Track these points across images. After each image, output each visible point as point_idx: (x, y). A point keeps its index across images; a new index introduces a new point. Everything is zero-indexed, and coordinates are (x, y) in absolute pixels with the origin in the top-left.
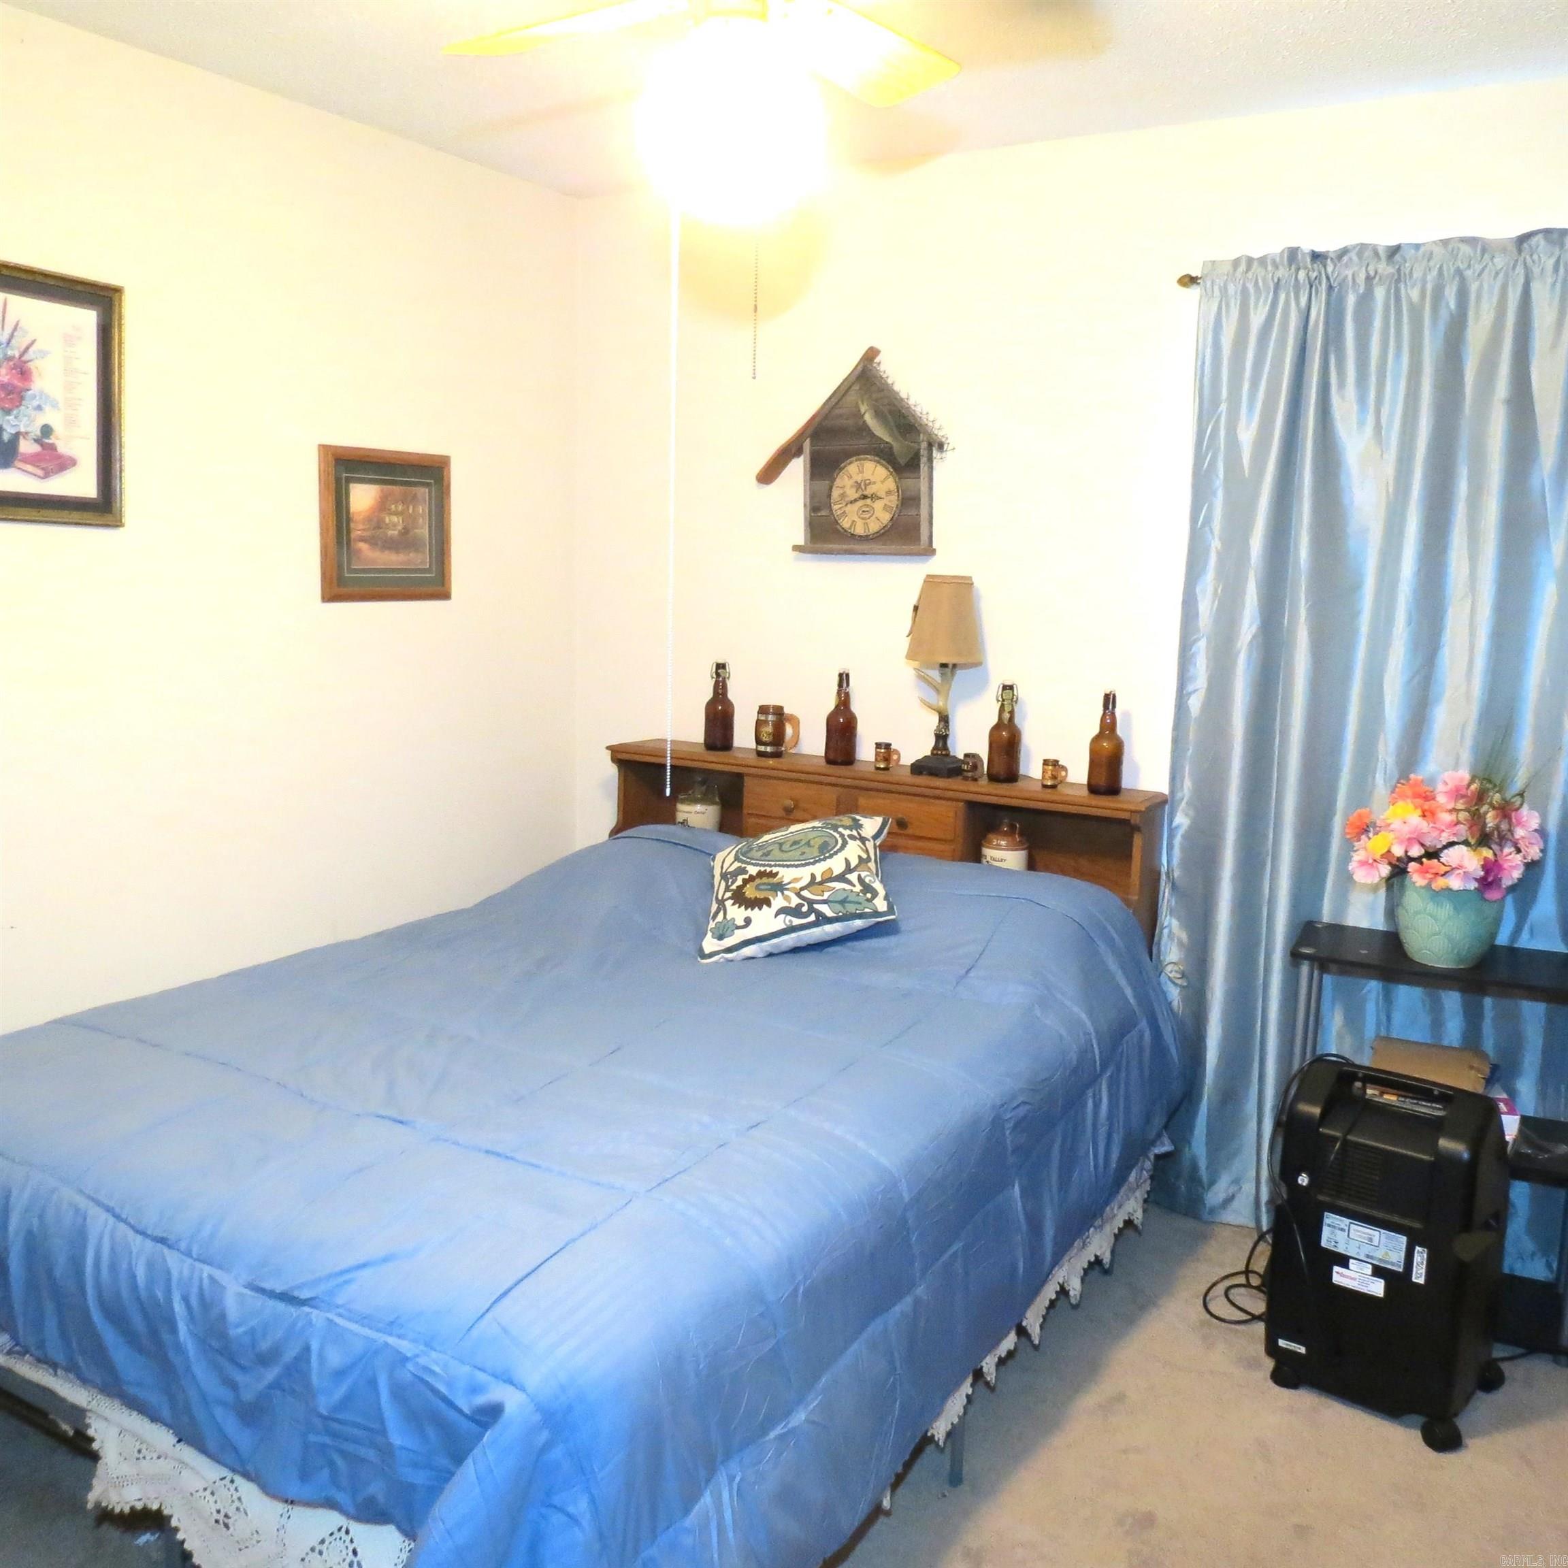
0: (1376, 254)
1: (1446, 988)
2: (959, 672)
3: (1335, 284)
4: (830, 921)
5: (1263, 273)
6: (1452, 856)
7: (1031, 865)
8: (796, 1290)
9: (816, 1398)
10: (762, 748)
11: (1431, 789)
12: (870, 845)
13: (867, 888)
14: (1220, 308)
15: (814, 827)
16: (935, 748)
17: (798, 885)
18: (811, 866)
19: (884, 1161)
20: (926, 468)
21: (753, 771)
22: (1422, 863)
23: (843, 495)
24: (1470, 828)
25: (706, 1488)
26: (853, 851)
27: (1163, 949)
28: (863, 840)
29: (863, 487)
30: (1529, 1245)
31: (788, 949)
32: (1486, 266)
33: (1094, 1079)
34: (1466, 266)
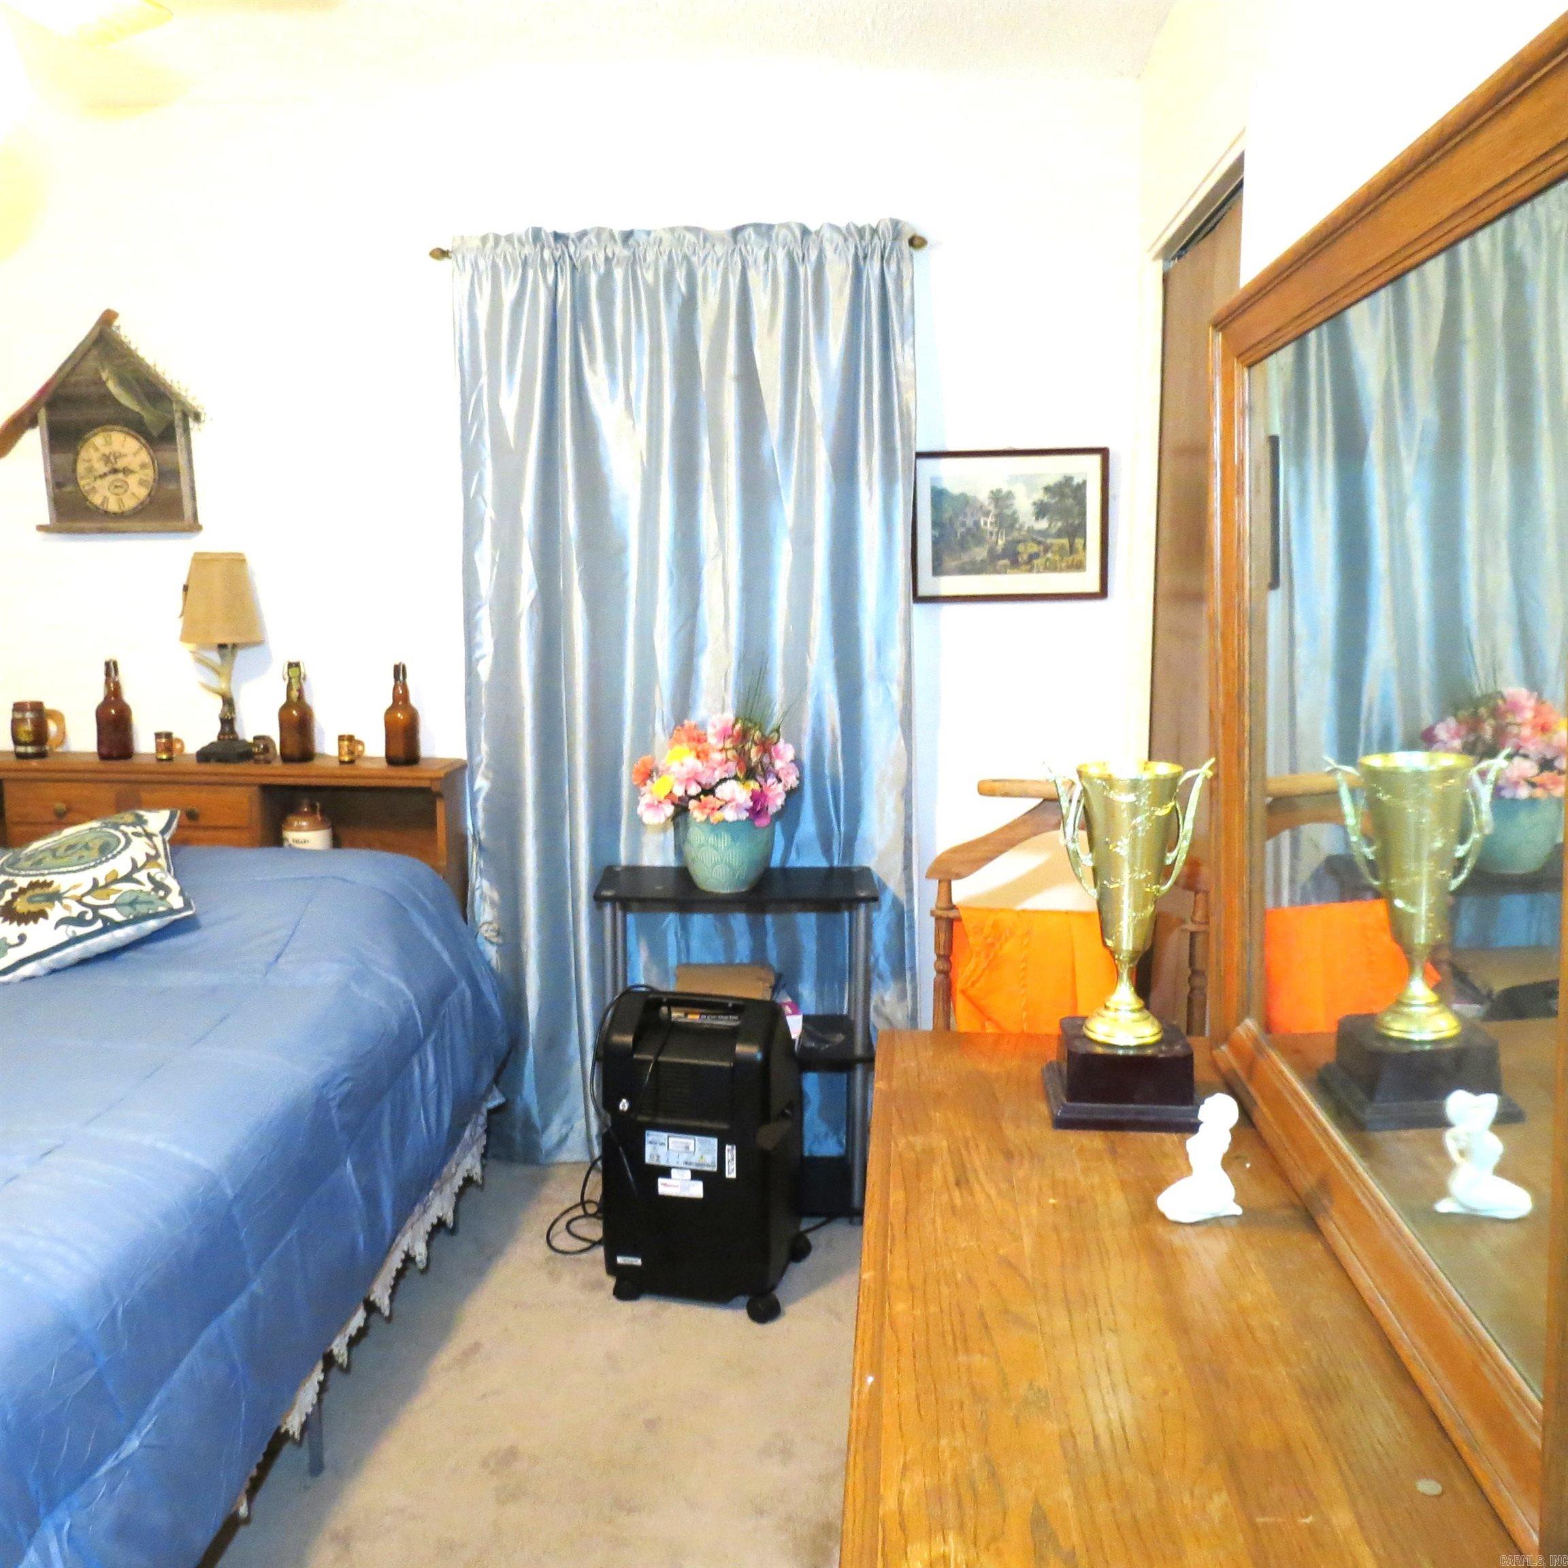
0: (612, 236)
1: (733, 911)
2: (240, 654)
3: (578, 264)
4: (119, 925)
5: (511, 250)
6: (724, 791)
7: (337, 842)
8: (113, 1315)
9: (150, 1420)
10: (21, 749)
11: (703, 732)
12: (158, 841)
13: (158, 886)
14: (472, 284)
15: (91, 829)
16: (222, 733)
17: (79, 892)
18: (92, 870)
19: (203, 1162)
20: (183, 439)
21: (12, 775)
22: (700, 800)
23: (90, 470)
24: (738, 763)
25: (29, 1545)
26: (139, 849)
27: (476, 910)
28: (149, 836)
29: (113, 461)
30: (822, 1128)
31: (73, 962)
32: (709, 254)
33: (419, 1045)
34: (691, 251)
